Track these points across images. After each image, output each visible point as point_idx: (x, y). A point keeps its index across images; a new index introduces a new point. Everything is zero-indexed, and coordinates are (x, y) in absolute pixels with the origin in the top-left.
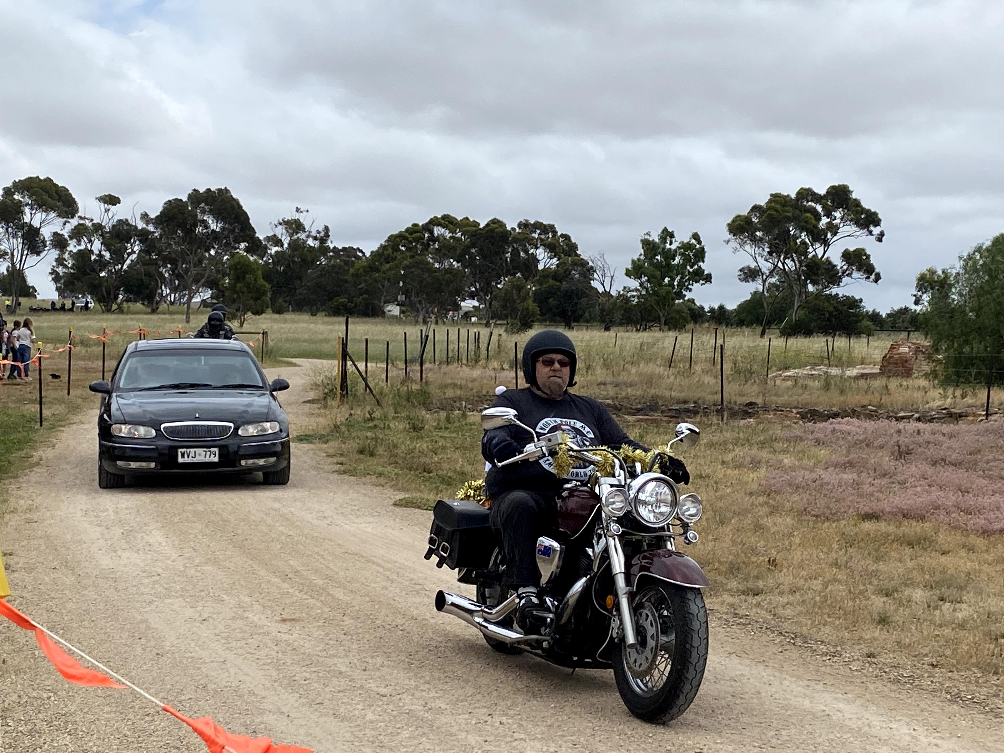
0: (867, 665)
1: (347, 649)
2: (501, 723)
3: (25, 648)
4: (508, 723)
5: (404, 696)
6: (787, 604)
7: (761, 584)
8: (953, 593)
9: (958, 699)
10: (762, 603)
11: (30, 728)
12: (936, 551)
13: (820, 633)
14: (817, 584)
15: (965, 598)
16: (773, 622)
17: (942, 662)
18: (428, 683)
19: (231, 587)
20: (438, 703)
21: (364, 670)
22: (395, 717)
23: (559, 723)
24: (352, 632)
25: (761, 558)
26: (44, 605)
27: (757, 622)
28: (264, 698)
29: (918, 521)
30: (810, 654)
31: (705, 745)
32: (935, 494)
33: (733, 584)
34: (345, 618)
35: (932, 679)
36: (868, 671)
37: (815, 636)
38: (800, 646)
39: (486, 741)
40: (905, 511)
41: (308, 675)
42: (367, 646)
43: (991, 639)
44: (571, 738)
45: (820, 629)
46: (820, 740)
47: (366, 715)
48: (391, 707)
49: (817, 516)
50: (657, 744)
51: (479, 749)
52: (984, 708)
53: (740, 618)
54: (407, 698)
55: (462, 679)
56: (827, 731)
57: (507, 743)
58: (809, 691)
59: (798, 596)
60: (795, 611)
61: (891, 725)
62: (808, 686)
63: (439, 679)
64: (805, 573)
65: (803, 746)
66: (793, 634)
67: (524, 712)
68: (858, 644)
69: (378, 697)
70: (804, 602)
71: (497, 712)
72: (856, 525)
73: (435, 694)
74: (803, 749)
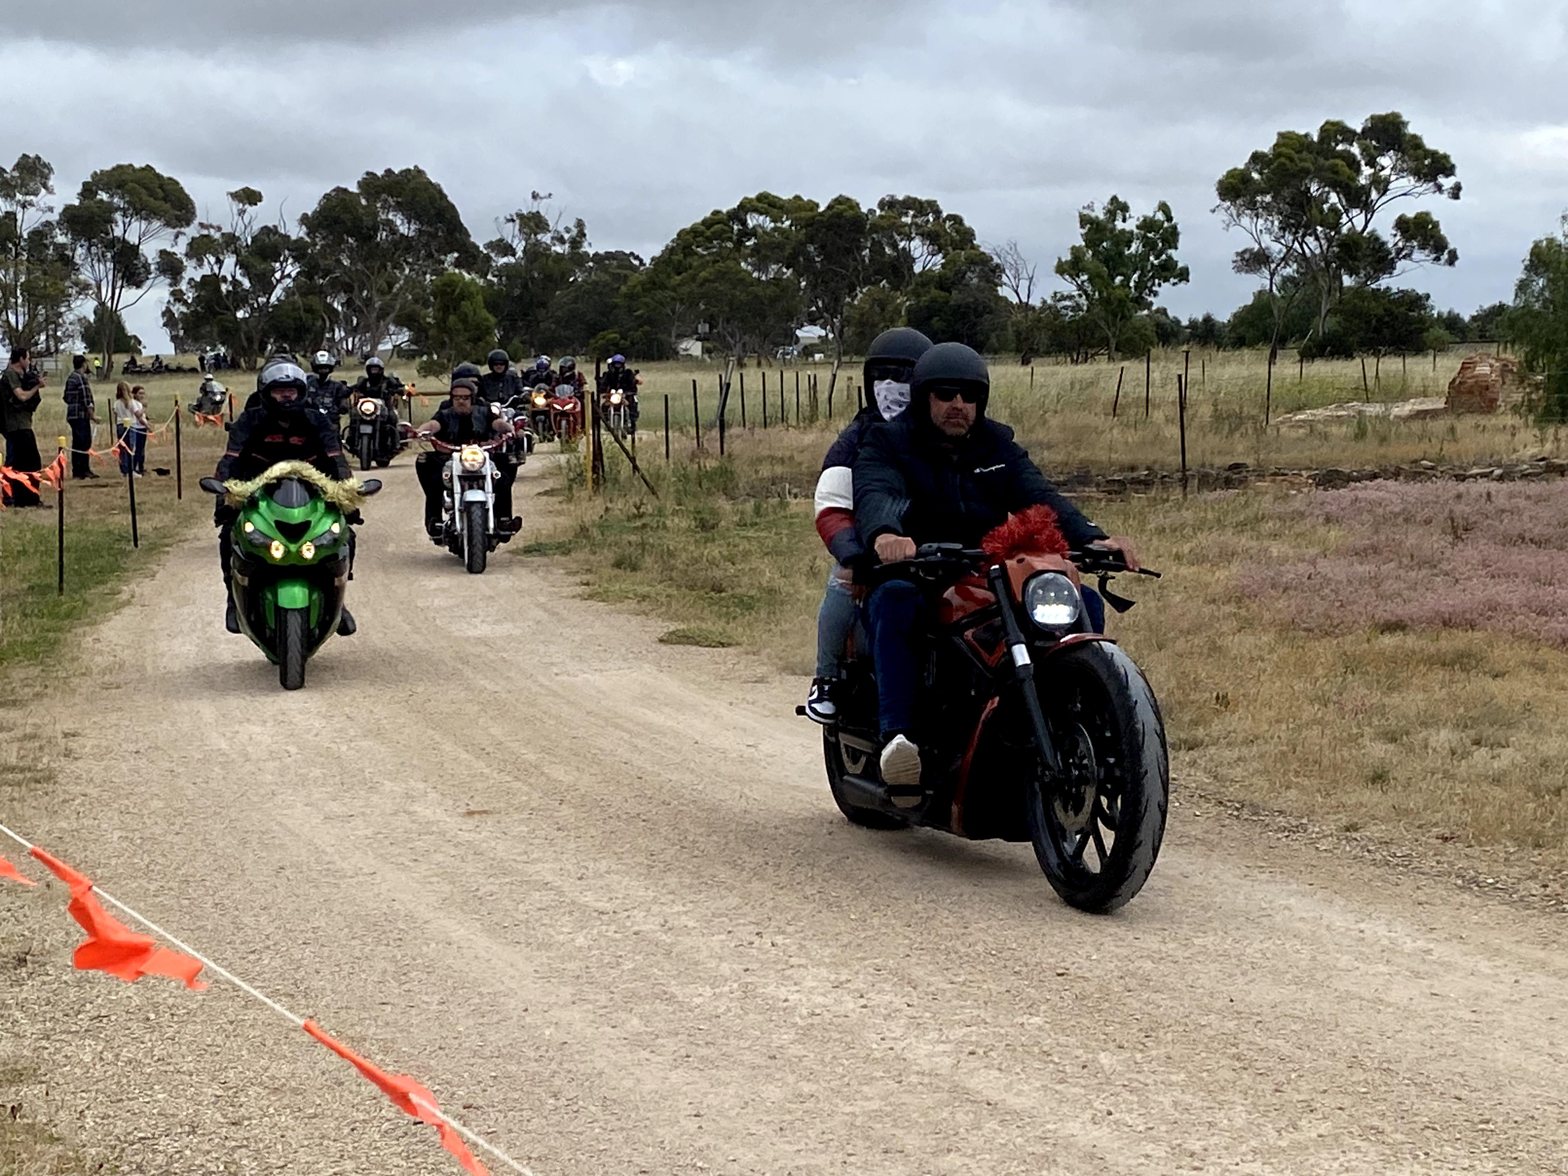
0: (1344, 842)
1: (558, 849)
2: (773, 945)
3: (82, 866)
4: (784, 944)
5: (636, 912)
6: (1239, 759)
7: (1200, 732)
8: (1496, 732)
9: (1473, 885)
12: (1486, 673)
13: (1280, 800)
14: (1286, 730)
15: (1514, 739)
16: (1211, 787)
17: (1458, 833)
18: (673, 893)
19: (398, 769)
20: (684, 920)
21: (580, 879)
22: (616, 941)
23: (860, 941)
24: (570, 826)
25: (1208, 695)
26: (116, 806)
27: (1187, 787)
28: (426, 922)
29: (1467, 631)
30: (1258, 830)
31: (1073, 963)
32: (1496, 589)
34: (563, 806)
36: (1344, 851)
37: (1272, 804)
38: (1246, 820)
39: (747, 970)
40: (1447, 616)
41: (494, 888)
42: (589, 845)
44: (876, 961)
45: (1280, 794)
46: (1248, 950)
47: (573, 940)
48: (613, 928)
49: (1309, 631)
50: (1002, 964)
51: (735, 981)
52: (1510, 896)
54: (638, 914)
55: (724, 886)
56: (1262, 937)
57: (778, 971)
58: (1247, 882)
59: (1255, 749)
60: (1247, 770)
61: (1362, 926)
62: (1246, 876)
63: (690, 886)
64: (1272, 713)
65: (1222, 958)
66: (1238, 802)
67: (811, 928)
68: (1335, 813)
69: (595, 914)
70: (1262, 756)
71: (770, 930)
72: (1369, 640)
73: (681, 908)
74: (1221, 964)
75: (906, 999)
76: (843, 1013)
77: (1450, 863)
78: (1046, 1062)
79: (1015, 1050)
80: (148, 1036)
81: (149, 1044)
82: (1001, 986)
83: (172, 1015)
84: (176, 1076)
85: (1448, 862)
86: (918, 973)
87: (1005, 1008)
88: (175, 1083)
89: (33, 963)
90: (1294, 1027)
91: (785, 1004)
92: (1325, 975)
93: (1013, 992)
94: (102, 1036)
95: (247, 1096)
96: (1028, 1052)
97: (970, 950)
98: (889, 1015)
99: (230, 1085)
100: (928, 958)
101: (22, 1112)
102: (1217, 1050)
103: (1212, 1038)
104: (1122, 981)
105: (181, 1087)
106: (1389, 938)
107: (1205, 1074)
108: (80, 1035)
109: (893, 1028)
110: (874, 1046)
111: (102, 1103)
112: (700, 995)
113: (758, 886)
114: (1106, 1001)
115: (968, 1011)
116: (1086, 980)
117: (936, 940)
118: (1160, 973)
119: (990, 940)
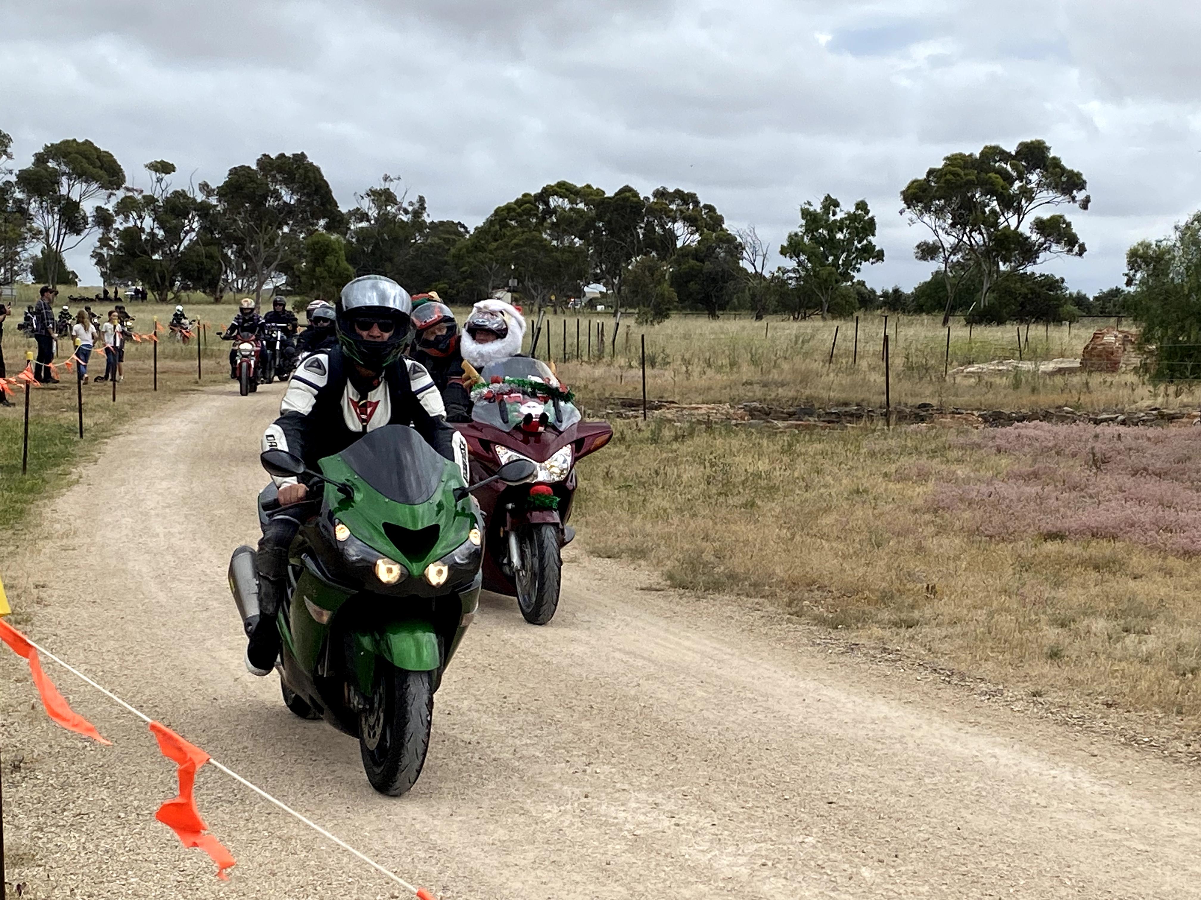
0: (1032, 705)
4: (611, 772)
5: (494, 743)
6: (946, 637)
7: (916, 614)
8: (1141, 623)
9: (1133, 743)
10: (916, 637)
11: (62, 780)
12: (1127, 575)
13: (981, 670)
14: (981, 615)
15: (1154, 628)
16: (927, 658)
17: (1119, 701)
18: (521, 729)
20: (532, 751)
22: (480, 766)
23: (669, 772)
25: (919, 585)
26: (80, 644)
27: (908, 657)
29: (1110, 541)
30: (966, 693)
31: (835, 795)
32: (1131, 510)
33: (885, 615)
35: (1105, 720)
36: (1033, 712)
37: (975, 673)
38: (956, 684)
40: (1095, 530)
42: (453, 687)
43: (1177, 674)
44: (683, 788)
45: (980, 665)
46: (967, 789)
49: (991, 537)
50: (780, 794)
52: (1162, 752)
53: (889, 654)
54: (496, 746)
55: (560, 724)
57: (607, 794)
58: (961, 734)
59: (959, 629)
60: (952, 645)
61: (1053, 772)
62: (960, 729)
63: (534, 724)
64: (969, 601)
65: (947, 795)
66: (949, 671)
67: (630, 760)
68: (1023, 682)
69: (462, 744)
70: (964, 634)
71: (599, 761)
72: (1036, 546)
73: (529, 741)
74: (948, 799)
75: (709, 819)
76: (660, 829)
77: (1116, 726)
78: (821, 874)
79: (796, 863)
80: (120, 831)
81: (122, 838)
82: (781, 811)
83: (138, 814)
84: (146, 864)
85: (1113, 724)
86: (717, 799)
87: (786, 830)
88: (144, 870)
89: (25, 769)
90: (1008, 851)
91: (616, 821)
93: (791, 816)
94: (83, 829)
95: (202, 882)
96: (806, 865)
97: (754, 782)
98: (697, 832)
99: (188, 872)
101: (26, 889)
102: (951, 868)
103: (947, 858)
105: (150, 873)
106: (1074, 783)
107: (944, 887)
108: (66, 828)
109: (700, 842)
111: (88, 884)
112: (549, 811)
113: (586, 725)
114: (863, 825)
115: (757, 830)
116: (847, 808)
117: (728, 773)
118: (902, 805)
119: (769, 774)
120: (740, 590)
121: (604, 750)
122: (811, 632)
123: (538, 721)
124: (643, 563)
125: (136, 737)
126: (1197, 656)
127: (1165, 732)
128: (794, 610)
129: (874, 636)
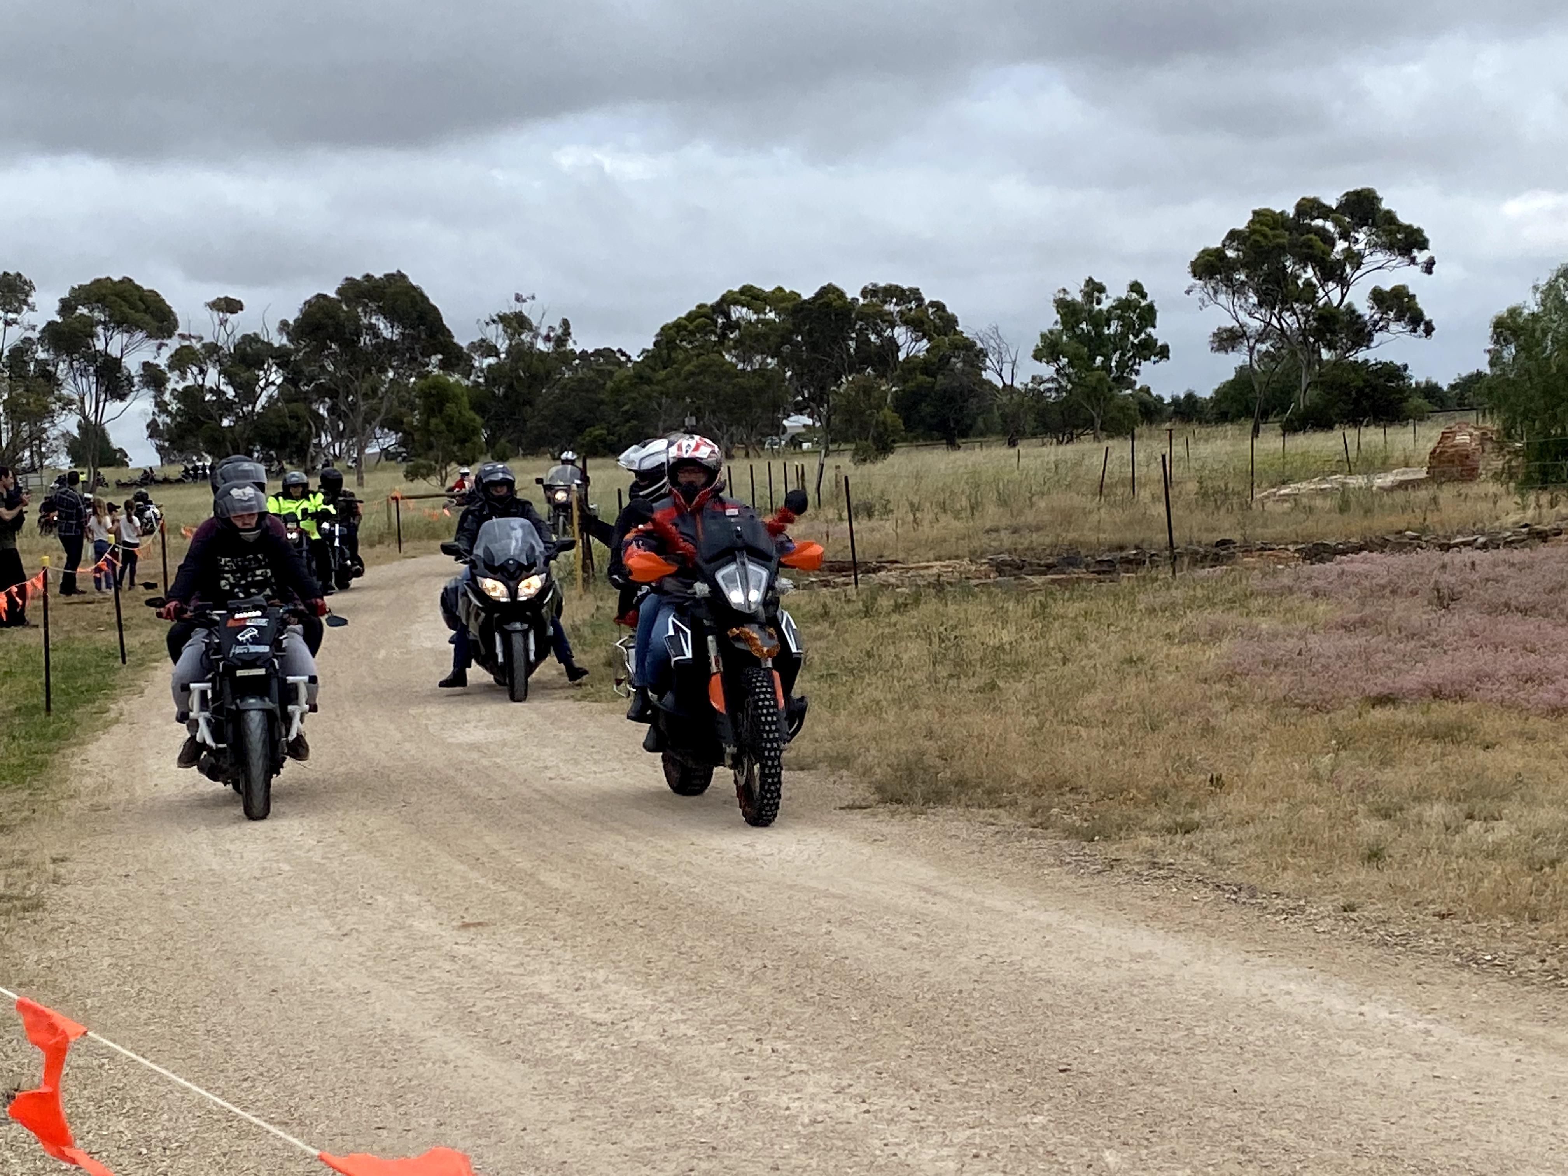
0: (1342, 923)
1: (555, 960)
2: (773, 1051)
4: (784, 1050)
5: (635, 1022)
6: (1234, 842)
7: (1196, 815)
8: (1491, 806)
9: (1471, 963)
10: (1195, 844)
12: (1476, 744)
13: (1278, 882)
14: (1281, 810)
16: (1208, 872)
17: (1455, 910)
18: (671, 1001)
19: (392, 884)
20: (683, 1029)
21: (577, 990)
22: (615, 1053)
23: (861, 1044)
24: (566, 936)
25: (1201, 777)
26: (105, 932)
27: (1184, 872)
28: (422, 1041)
29: (1456, 702)
30: (1257, 914)
31: (1075, 1059)
32: (1485, 659)
33: (1157, 819)
34: (560, 915)
36: (1342, 932)
37: (1269, 886)
38: (1244, 903)
39: (747, 1078)
40: (1436, 687)
41: (491, 1003)
42: (586, 953)
43: (1531, 869)
44: (877, 1064)
45: (1277, 875)
46: (1250, 1038)
47: (571, 1054)
48: (611, 1040)
49: (1303, 706)
50: (1004, 1062)
51: (736, 1091)
52: (1509, 973)
53: (1160, 869)
54: (637, 1025)
55: (723, 991)
56: (1264, 1024)
57: (779, 1078)
58: (1248, 968)
59: (1251, 829)
60: (1244, 852)
61: (1363, 1009)
62: (1247, 961)
63: (689, 993)
64: (1266, 794)
65: (1223, 1048)
66: (1236, 885)
67: (812, 1032)
68: (1332, 894)
69: (594, 1026)
70: (1258, 837)
71: (770, 1036)
73: (680, 1016)
74: (1223, 1053)
75: (909, 1102)
76: (845, 1119)
77: (1449, 942)
78: (1050, 1163)
79: (1019, 1151)
82: (1002, 1085)
83: (165, 1148)
85: (1446, 940)
86: (920, 1074)
87: (1008, 1108)
90: (1298, 1117)
91: (787, 1113)
92: (1327, 1061)
93: (1016, 1091)
96: (1031, 1153)
97: (971, 1049)
98: (892, 1120)
100: (930, 1059)
102: (1222, 1143)
103: (1216, 1131)
104: (1124, 1075)
106: (1390, 1020)
107: (1210, 1169)
109: (896, 1132)
110: (878, 1152)
113: (757, 990)
114: (1110, 1096)
115: (971, 1112)
116: (1089, 1075)
117: (938, 1039)
118: (1162, 1066)
119: (991, 1037)
120: (970, 799)
121: (778, 1022)
122: (1060, 849)
123: (694, 989)
124: (845, 773)
125: (168, 1048)
126: (1560, 844)
127: (1513, 947)
128: (1039, 820)
129: (1140, 847)
